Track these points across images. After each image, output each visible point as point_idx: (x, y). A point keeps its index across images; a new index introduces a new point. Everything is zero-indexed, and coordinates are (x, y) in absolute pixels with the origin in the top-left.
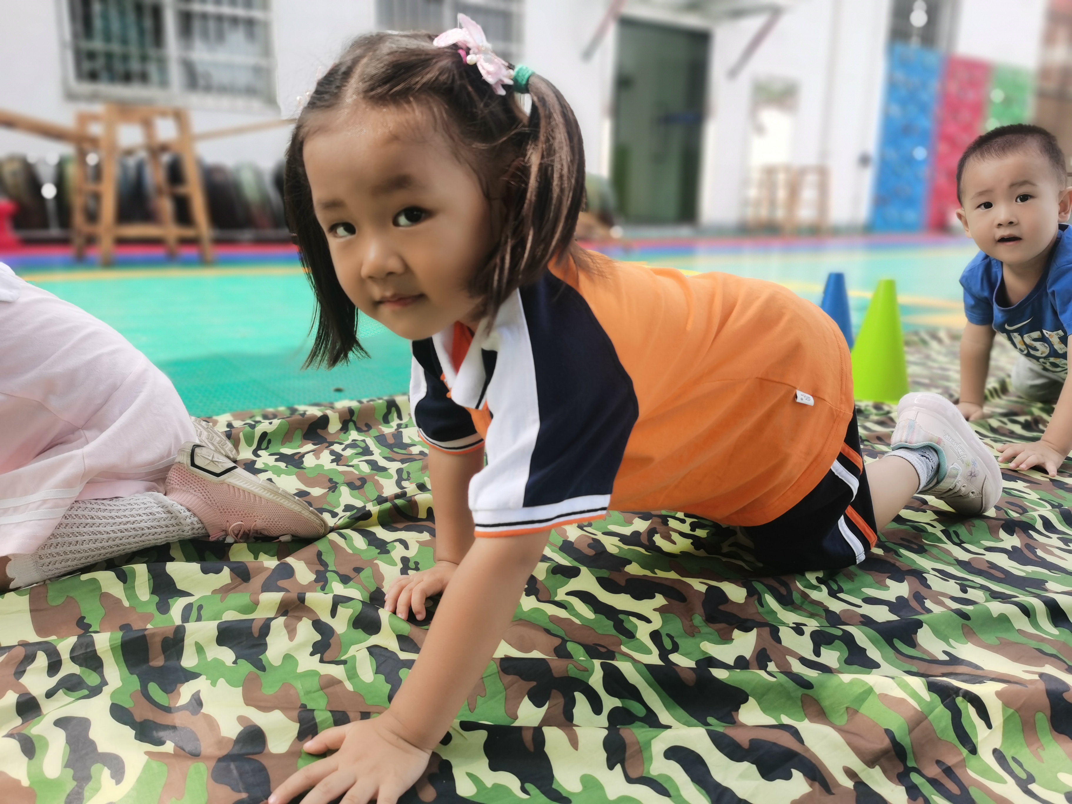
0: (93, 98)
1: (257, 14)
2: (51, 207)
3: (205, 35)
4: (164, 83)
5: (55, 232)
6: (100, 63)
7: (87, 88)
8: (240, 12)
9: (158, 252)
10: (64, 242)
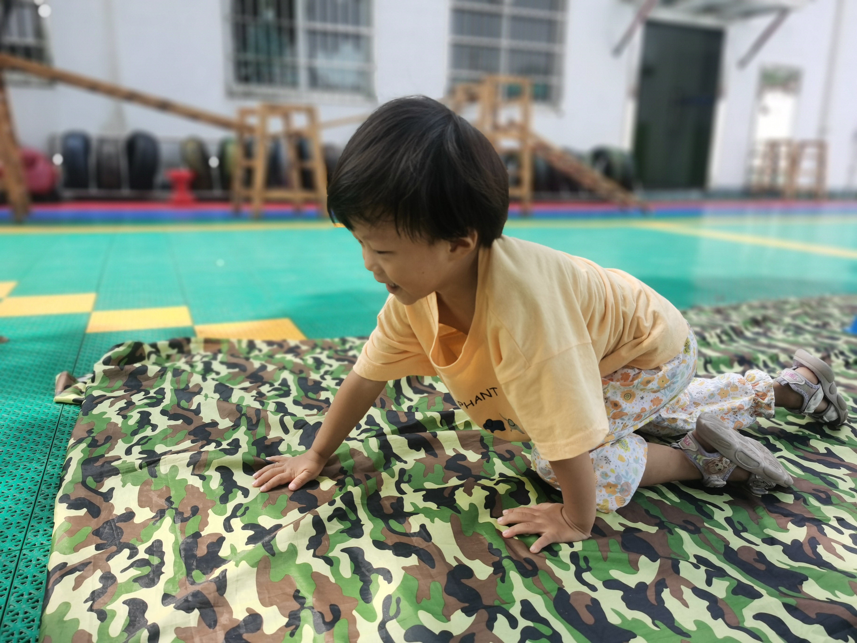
0: (247, 95)
1: (363, 30)
2: (215, 175)
3: (325, 47)
4: (294, 84)
5: (217, 192)
6: (251, 70)
7: (241, 88)
8: (350, 29)
9: (288, 209)
10: (225, 200)
